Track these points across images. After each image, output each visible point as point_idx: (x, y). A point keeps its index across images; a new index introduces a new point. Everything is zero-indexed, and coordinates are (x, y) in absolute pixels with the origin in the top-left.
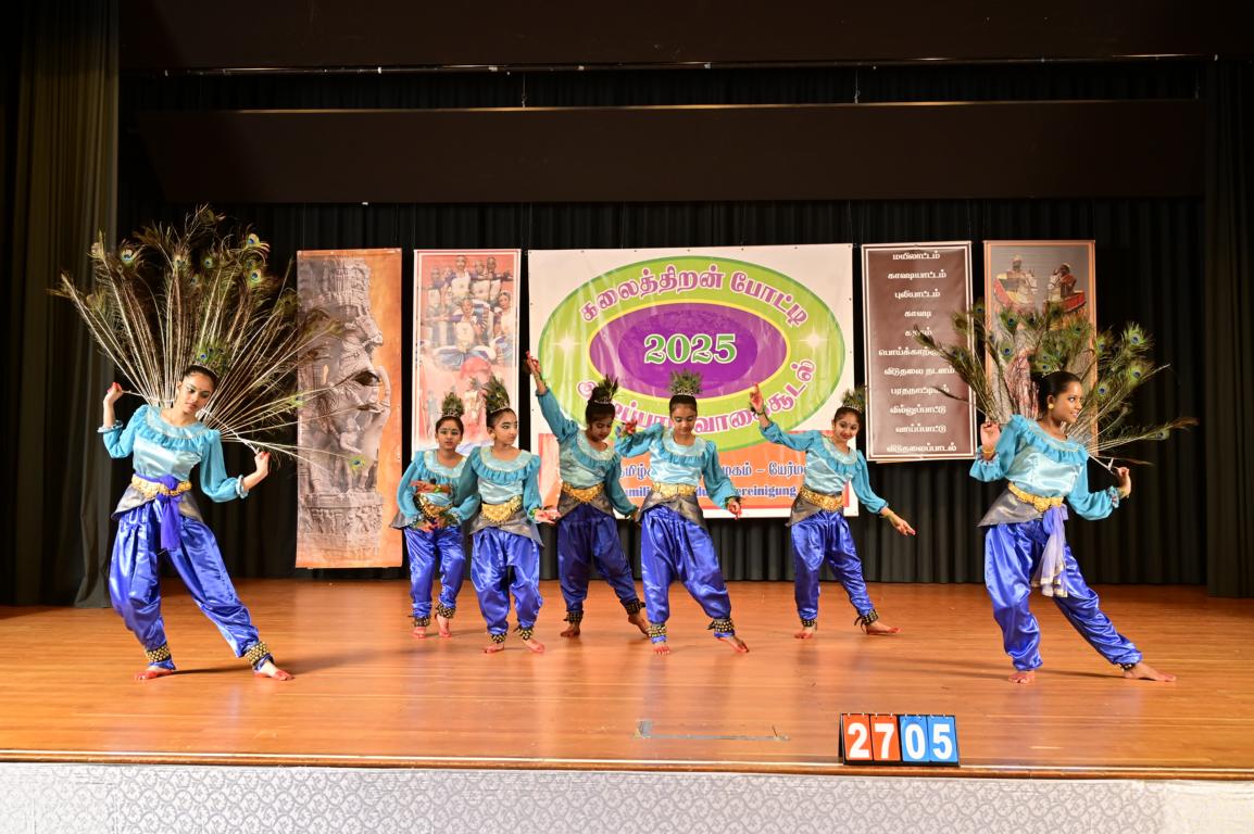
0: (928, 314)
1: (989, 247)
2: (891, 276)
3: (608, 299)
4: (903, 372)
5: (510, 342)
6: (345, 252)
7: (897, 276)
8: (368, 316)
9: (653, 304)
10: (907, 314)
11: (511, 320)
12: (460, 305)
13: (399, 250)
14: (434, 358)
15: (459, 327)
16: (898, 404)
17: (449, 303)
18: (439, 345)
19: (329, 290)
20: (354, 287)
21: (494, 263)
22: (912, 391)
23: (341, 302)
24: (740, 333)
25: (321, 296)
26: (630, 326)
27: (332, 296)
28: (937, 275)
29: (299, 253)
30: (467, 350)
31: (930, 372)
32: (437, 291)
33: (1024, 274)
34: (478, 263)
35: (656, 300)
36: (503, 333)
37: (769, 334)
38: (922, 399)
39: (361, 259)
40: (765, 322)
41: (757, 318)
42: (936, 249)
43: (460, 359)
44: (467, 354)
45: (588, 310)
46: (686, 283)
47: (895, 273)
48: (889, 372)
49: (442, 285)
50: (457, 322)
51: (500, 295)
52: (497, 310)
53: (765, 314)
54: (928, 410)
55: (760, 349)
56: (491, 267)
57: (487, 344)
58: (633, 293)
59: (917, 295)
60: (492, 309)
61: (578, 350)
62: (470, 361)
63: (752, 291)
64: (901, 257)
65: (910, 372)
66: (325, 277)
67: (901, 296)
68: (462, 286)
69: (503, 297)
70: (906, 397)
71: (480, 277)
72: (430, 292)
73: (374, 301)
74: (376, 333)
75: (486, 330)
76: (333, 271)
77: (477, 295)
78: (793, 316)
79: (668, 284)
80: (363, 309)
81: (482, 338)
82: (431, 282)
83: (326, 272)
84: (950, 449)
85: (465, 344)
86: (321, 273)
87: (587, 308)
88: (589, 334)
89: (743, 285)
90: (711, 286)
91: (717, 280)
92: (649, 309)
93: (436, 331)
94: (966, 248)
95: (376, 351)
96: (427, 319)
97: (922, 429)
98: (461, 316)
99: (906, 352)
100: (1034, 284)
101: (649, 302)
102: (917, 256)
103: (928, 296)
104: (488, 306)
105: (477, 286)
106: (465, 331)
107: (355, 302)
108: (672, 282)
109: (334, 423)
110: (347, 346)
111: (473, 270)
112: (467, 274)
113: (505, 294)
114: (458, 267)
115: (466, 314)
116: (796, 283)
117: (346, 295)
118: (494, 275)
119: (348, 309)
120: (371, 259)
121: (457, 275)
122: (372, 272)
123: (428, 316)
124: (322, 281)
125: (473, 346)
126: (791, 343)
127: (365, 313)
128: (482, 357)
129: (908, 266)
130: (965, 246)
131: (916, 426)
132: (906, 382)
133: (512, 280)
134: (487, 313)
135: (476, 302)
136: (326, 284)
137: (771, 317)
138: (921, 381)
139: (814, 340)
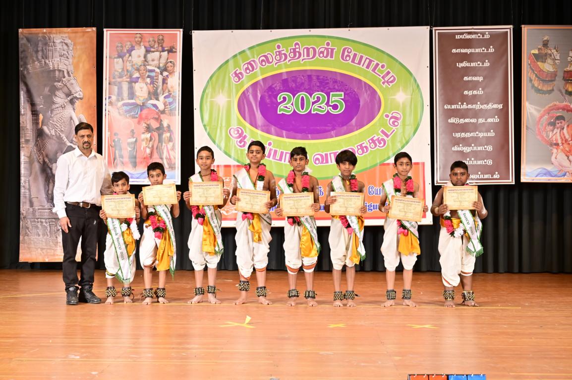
0: (481, 79)
1: (525, 29)
2: (454, 51)
3: (251, 66)
4: (462, 121)
5: (174, 98)
6: (54, 30)
7: (458, 51)
8: (72, 77)
9: (284, 70)
10: (466, 78)
11: (175, 82)
12: (138, 70)
13: (94, 29)
14: (118, 109)
15: (137, 86)
16: (458, 145)
17: (130, 68)
18: (122, 99)
19: (43, 58)
20: (61, 56)
21: (163, 40)
22: (468, 135)
23: (51, 67)
24: (348, 92)
25: (36, 63)
26: (267, 86)
27: (45, 62)
28: (487, 50)
29: (20, 30)
30: (143, 103)
31: (481, 121)
32: (121, 59)
33: (551, 50)
34: (151, 39)
35: (286, 68)
36: (169, 91)
37: (369, 92)
38: (476, 140)
39: (67, 35)
40: (365, 83)
41: (360, 81)
42: (487, 31)
43: (138, 110)
44: (143, 106)
45: (236, 75)
46: (308, 55)
47: (457, 48)
48: (452, 120)
49: (125, 55)
50: (135, 83)
51: (167, 63)
52: (165, 74)
53: (364, 77)
54: (480, 148)
55: (362, 103)
56: (161, 42)
57: (157, 99)
58: (269, 63)
59: (473, 64)
60: (161, 74)
61: (229, 103)
62: (145, 112)
63: (357, 61)
64: (462, 37)
65: (467, 120)
66: (39, 49)
67: (461, 65)
68: (139, 56)
69: (170, 64)
70: (464, 139)
71: (152, 50)
72: (115, 60)
73: (76, 66)
74: (78, 90)
75: (157, 88)
76: (46, 44)
77: (151, 63)
78: (386, 79)
79: (295, 55)
80: (68, 73)
81: (154, 95)
82: (117, 53)
83: (40, 45)
84: (495, 177)
85: (142, 99)
86: (37, 45)
87: (235, 73)
88: (237, 92)
89: (349, 56)
90: (326, 57)
91: (331, 53)
92: (281, 74)
93: (120, 88)
94: (509, 30)
95: (78, 103)
96: (114, 80)
97: (475, 162)
98: (139, 78)
99: (465, 106)
100: (558, 57)
101: (281, 69)
102: (473, 36)
103: (481, 65)
104: (158, 70)
105: (150, 56)
106: (142, 89)
107: (61, 67)
108: (297, 54)
109: (47, 156)
110: (57, 100)
111: (147, 45)
112: (143, 47)
113: (171, 62)
114: (136, 43)
115: (142, 77)
116: (389, 55)
117: (55, 62)
118: (163, 48)
119: (57, 73)
120: (74, 35)
121: (136, 48)
122: (74, 46)
123: (113, 79)
124: (37, 52)
125: (147, 100)
126: (384, 99)
127: (69, 76)
128: (154, 109)
129: (467, 43)
130: (508, 29)
131: (470, 160)
132: (464, 128)
133: (176, 52)
134: (157, 76)
135: (149, 68)
136: (40, 54)
137: (370, 80)
138: (475, 127)
139: (401, 97)
